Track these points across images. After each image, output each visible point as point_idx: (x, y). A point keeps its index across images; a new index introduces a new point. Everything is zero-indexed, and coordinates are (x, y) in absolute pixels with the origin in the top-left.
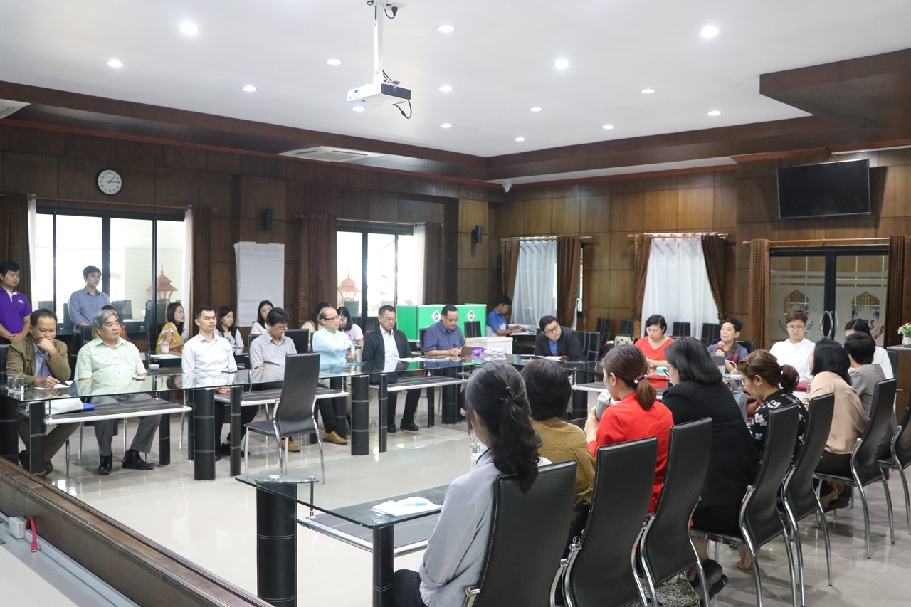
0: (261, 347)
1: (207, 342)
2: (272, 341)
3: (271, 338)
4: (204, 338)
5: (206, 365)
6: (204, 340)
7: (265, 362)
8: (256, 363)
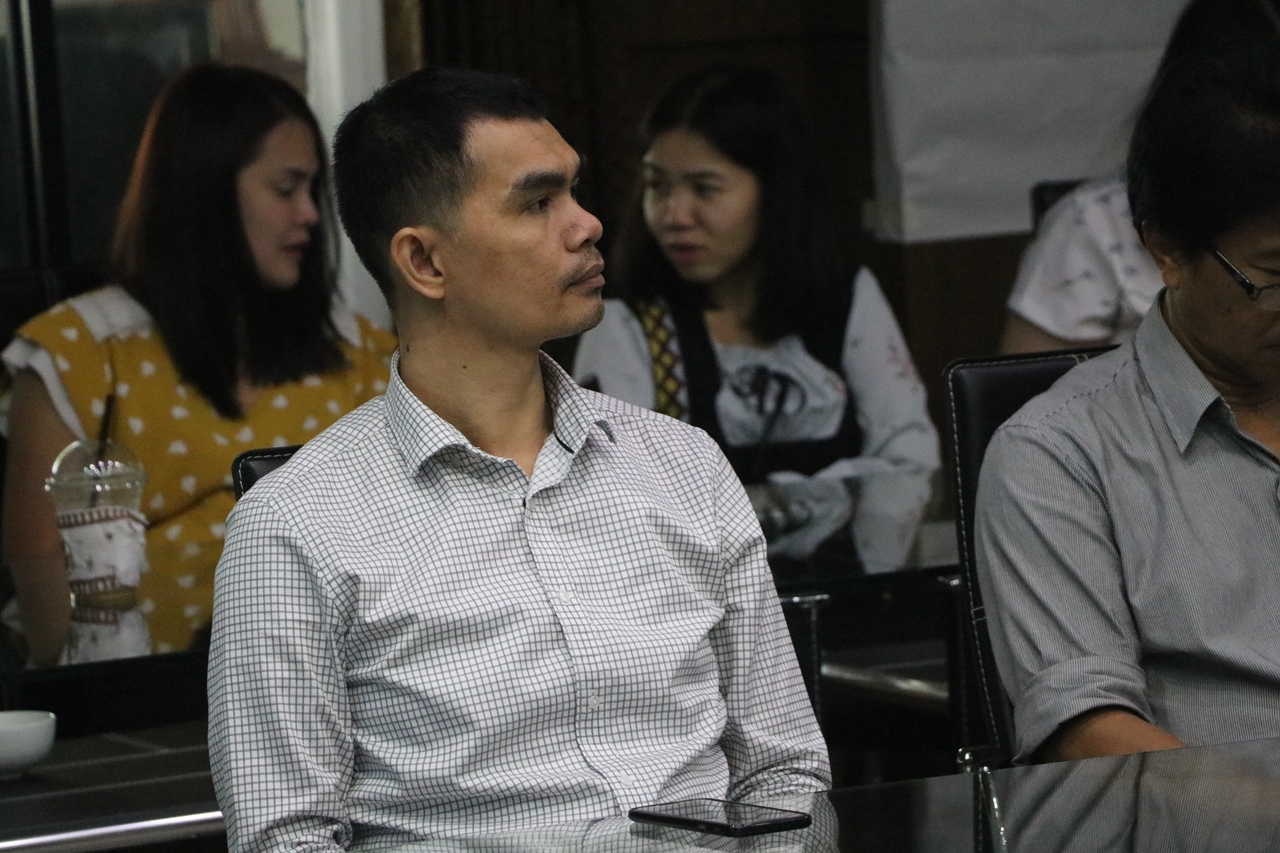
0: (1101, 495)
1: (484, 472)
2: (1212, 421)
3: (1203, 394)
4: (442, 435)
5: (463, 746)
6: (448, 459)
7: (1156, 660)
8: (1070, 668)
